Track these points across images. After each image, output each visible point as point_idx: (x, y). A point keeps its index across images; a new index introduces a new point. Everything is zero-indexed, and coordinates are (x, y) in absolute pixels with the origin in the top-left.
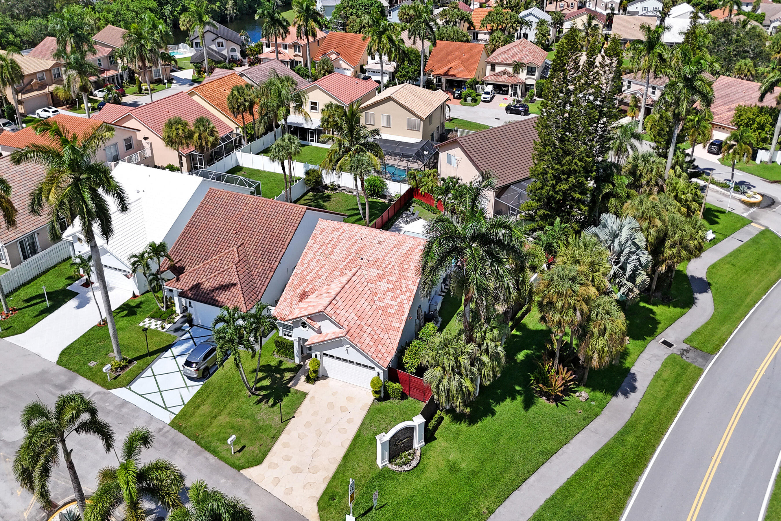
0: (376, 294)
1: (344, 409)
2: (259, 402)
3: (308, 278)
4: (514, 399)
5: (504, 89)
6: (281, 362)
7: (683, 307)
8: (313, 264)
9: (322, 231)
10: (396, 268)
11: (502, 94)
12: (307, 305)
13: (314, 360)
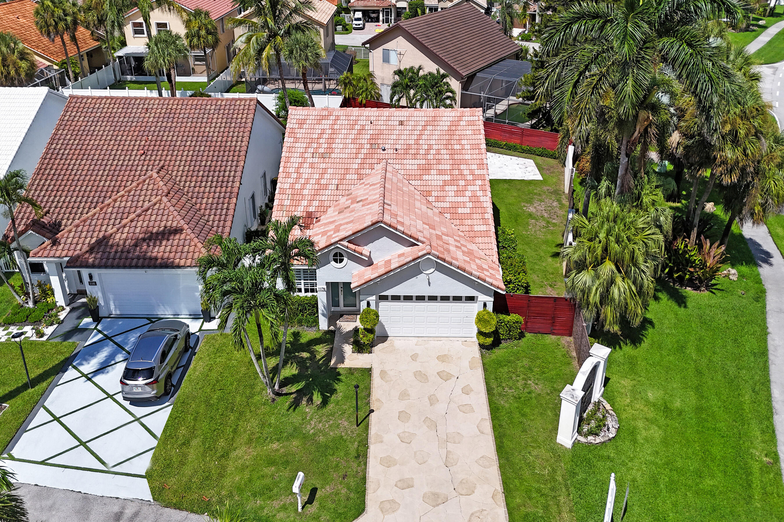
0: (429, 193)
1: (444, 376)
2: (296, 404)
3: (306, 192)
5: (373, 15)
6: (296, 335)
8: (306, 171)
9: (301, 123)
10: (445, 152)
11: (372, 22)
12: (332, 227)
13: (368, 312)
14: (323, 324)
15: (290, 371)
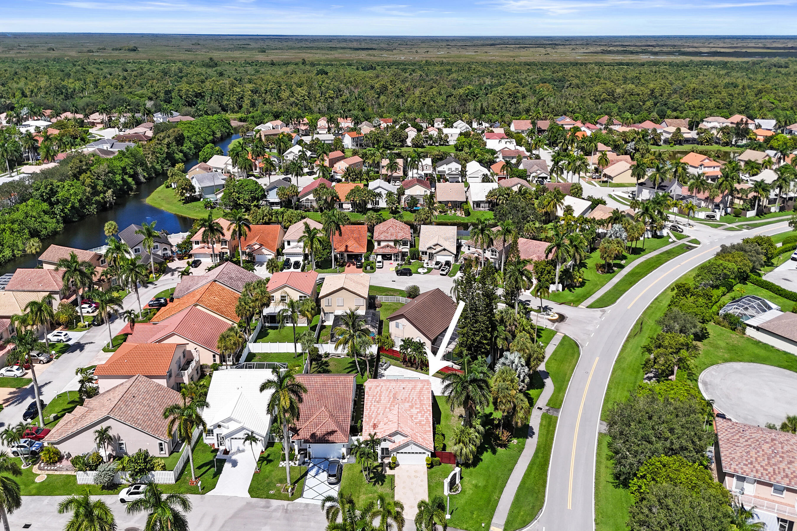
0: (412, 416)
1: (416, 477)
2: (374, 485)
3: (373, 416)
4: (487, 451)
5: (389, 257)
7: (541, 388)
8: (373, 407)
11: (388, 260)
12: (382, 430)
13: (394, 457)
14: (380, 461)
15: (372, 475)
